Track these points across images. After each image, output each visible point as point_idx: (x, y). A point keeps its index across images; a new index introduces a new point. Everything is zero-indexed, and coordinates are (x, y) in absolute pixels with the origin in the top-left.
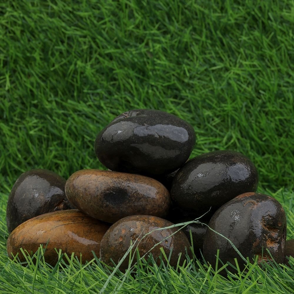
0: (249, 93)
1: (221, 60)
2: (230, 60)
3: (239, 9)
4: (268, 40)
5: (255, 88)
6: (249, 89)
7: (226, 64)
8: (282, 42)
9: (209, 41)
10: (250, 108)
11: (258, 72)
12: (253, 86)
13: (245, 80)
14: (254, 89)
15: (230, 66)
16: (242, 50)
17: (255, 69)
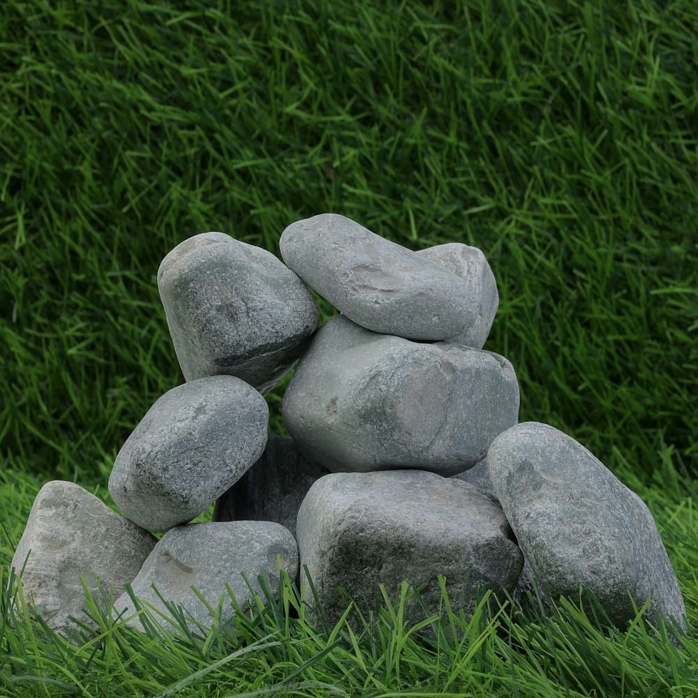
0: (550, 273)
1: (490, 191)
2: (510, 192)
3: (531, 69)
4: (594, 149)
5: (564, 262)
6: (550, 264)
7: (499, 200)
8: (627, 155)
9: (464, 145)
10: (551, 309)
11: (571, 224)
12: (560, 258)
13: (542, 240)
14: (560, 264)
15: (510, 205)
16: (536, 169)
17: (564, 216)
